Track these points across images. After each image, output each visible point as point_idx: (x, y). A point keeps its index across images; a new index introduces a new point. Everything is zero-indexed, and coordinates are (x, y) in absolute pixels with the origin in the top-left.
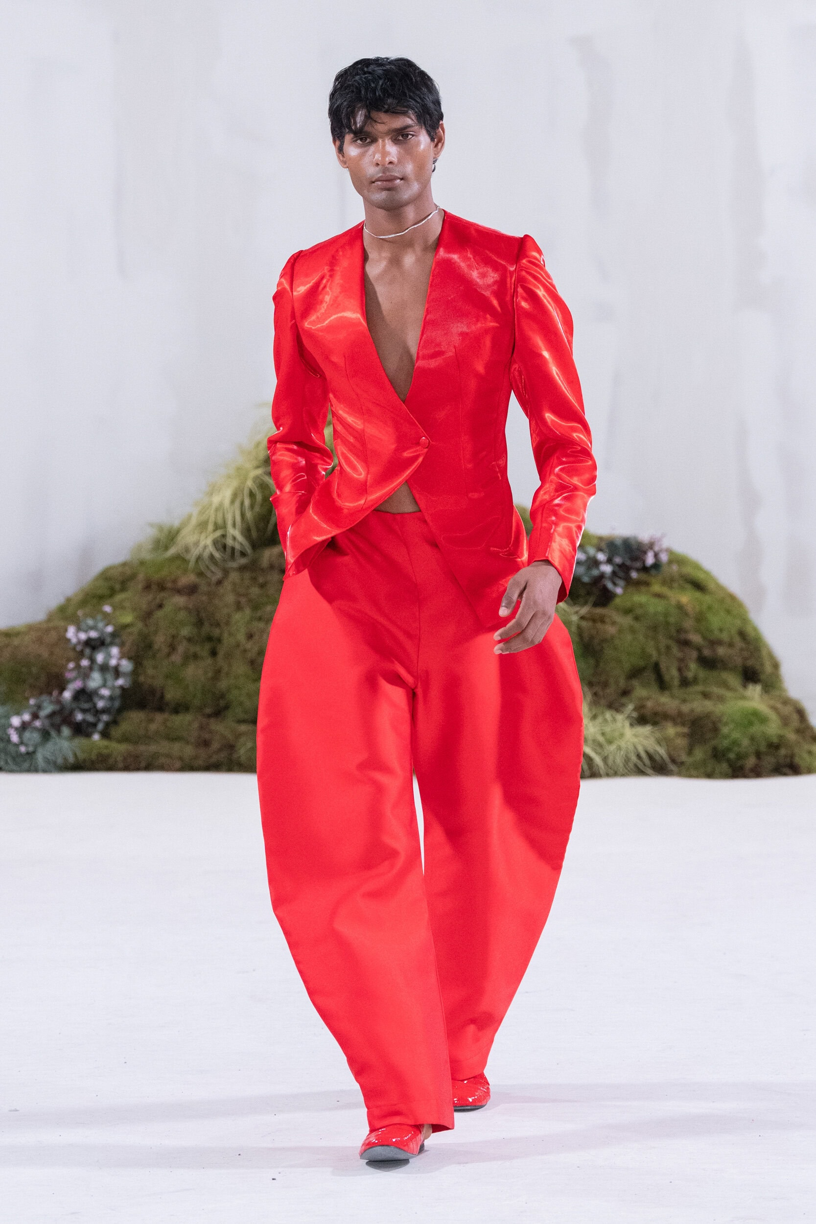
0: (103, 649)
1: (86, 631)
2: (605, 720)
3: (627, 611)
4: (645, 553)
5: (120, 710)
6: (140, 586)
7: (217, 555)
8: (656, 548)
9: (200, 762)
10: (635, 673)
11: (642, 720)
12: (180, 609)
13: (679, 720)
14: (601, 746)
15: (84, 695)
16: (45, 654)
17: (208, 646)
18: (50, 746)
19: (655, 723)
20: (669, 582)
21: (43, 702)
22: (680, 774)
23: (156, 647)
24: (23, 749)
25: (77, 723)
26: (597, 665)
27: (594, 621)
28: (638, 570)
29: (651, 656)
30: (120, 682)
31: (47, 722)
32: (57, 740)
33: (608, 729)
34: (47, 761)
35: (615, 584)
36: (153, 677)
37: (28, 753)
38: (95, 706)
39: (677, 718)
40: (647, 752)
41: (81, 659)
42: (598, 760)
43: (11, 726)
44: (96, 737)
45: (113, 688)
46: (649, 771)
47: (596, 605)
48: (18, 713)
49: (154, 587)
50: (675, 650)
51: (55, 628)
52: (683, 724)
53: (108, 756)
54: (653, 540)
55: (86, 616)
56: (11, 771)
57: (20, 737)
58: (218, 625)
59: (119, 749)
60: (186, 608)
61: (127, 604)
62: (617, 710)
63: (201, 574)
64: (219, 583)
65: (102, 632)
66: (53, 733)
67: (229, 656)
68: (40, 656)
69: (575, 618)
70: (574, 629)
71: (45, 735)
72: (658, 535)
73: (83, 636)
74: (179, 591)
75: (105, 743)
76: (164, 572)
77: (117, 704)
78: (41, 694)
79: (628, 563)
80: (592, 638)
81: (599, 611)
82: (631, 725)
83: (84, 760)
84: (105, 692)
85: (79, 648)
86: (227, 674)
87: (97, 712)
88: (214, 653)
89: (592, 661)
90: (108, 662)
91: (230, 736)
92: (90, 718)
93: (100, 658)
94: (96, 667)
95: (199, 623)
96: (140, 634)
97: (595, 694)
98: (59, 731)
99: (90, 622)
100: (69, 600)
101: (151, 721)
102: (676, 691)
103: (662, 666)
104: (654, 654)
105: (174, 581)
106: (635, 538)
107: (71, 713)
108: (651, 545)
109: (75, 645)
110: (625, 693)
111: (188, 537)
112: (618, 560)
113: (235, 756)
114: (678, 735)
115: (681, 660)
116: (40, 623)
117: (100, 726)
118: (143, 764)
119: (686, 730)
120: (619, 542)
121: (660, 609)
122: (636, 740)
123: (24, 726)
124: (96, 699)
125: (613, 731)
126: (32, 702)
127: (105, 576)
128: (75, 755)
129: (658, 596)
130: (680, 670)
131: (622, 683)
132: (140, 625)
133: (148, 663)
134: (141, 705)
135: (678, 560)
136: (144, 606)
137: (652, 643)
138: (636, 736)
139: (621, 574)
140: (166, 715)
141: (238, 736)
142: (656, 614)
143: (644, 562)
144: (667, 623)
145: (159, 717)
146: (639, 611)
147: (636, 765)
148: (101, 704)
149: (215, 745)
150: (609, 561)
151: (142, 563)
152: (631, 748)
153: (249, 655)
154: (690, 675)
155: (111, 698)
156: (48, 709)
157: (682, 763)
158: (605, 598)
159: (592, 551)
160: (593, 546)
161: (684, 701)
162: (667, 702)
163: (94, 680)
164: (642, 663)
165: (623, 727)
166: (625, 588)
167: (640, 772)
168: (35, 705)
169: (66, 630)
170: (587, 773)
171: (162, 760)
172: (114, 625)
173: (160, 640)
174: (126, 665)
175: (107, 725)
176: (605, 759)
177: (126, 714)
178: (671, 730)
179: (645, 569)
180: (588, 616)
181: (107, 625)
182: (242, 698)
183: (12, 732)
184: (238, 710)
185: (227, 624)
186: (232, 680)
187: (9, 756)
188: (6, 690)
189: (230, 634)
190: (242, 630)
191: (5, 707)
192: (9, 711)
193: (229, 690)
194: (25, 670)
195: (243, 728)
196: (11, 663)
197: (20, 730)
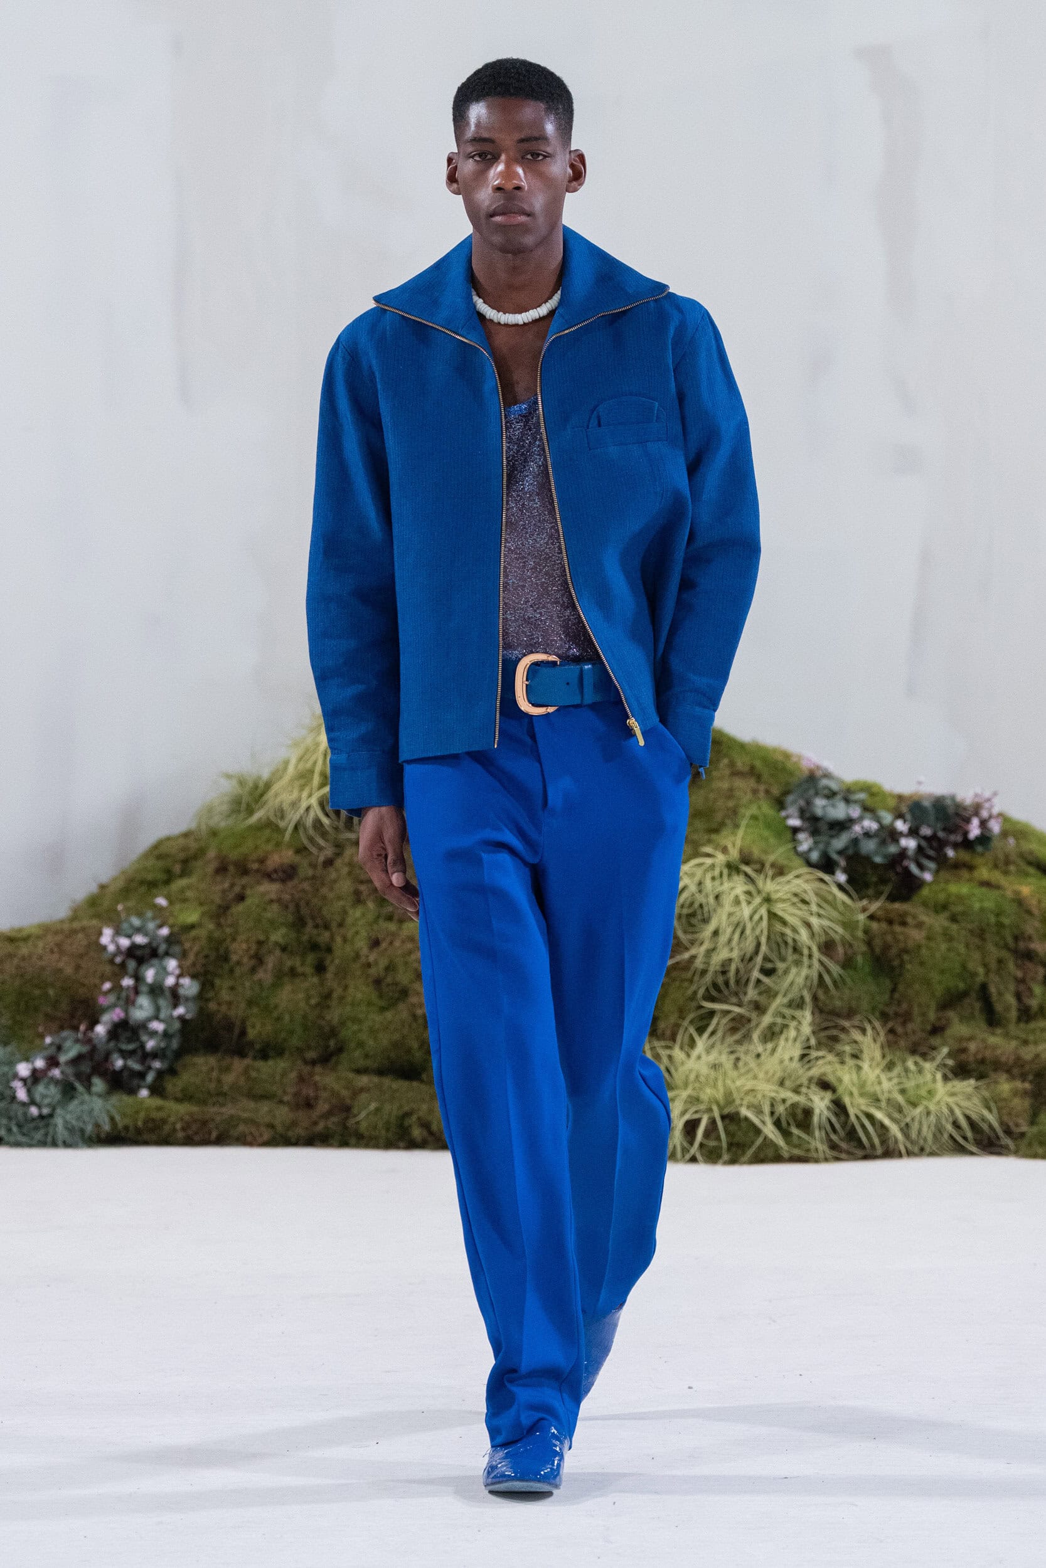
0: (155, 961)
1: (129, 936)
2: (907, 1070)
3: (941, 907)
4: (968, 821)
5: (179, 1054)
6: (211, 868)
7: (325, 821)
8: (984, 814)
9: (300, 1131)
10: (951, 1001)
11: (961, 1071)
12: (272, 901)
13: (1015, 1071)
14: (900, 1110)
15: (124, 1030)
16: (69, 970)
17: (311, 958)
18: (73, 1105)
19: (981, 1077)
20: (1004, 864)
21: (65, 1039)
22: (1017, 1153)
23: (234, 958)
24: (34, 1111)
25: (114, 1071)
26: (893, 990)
27: (890, 922)
28: (956, 846)
29: (974, 975)
30: (181, 1010)
31: (70, 1071)
32: (86, 1097)
33: (910, 1084)
34: (71, 1130)
35: (921, 867)
36: (230, 1003)
37: (41, 1117)
38: (142, 1046)
39: (1014, 1068)
40: (968, 1118)
41: (123, 977)
42: (894, 1130)
43: (16, 1076)
44: (144, 1093)
45: (167, 1021)
46: (974, 1149)
47: (892, 898)
48: (27, 1059)
49: (231, 868)
50: (1011, 965)
51: (83, 929)
52: (1023, 1077)
53: (164, 1121)
54: (977, 800)
55: (128, 910)
56: (17, 1144)
57: (29, 1092)
58: (327, 927)
59: (177, 1111)
60: (279, 900)
61: (189, 894)
62: (924, 1056)
63: (301, 850)
64: (329, 863)
65: (154, 937)
66: (79, 1087)
67: (342, 973)
68: (60, 971)
69: (861, 917)
70: (860, 934)
71: (68, 1091)
72: (987, 794)
73: (125, 942)
74: (269, 876)
75: (157, 1102)
76: (247, 847)
77: (175, 1044)
78: (62, 1028)
79: (941, 834)
80: (886, 947)
81: (897, 905)
82: (946, 1078)
83: (126, 1128)
84: (158, 1026)
85: (118, 960)
86: (341, 998)
87: (146, 1057)
88: (320, 968)
89: (887, 984)
90: (164, 980)
91: (345, 1093)
92: (136, 1066)
93: (150, 975)
94: (144, 989)
95: (299, 923)
96: (210, 939)
97: (892, 1031)
98: (88, 1086)
99: (136, 921)
100: (102, 887)
101: (227, 1069)
102: (1013, 1028)
103: (993, 989)
104: (981, 970)
105: (262, 861)
106: (953, 798)
107: (107, 1056)
108: (977, 809)
109: (115, 955)
110: (937, 1030)
111: (282, 795)
112: (926, 831)
113: (351, 1122)
114: (1015, 1093)
115: (1022, 981)
116: (62, 921)
117: (150, 1077)
118: (214, 1135)
119: (1027, 1085)
120: (926, 804)
121: (989, 904)
122: (950, 1100)
123: (36, 1077)
124: (144, 1038)
125: (918, 1086)
126: (48, 1040)
127: (158, 851)
128: (112, 1119)
129: (986, 884)
130: (1018, 996)
131: (932, 1015)
132: (211, 926)
133: (223, 985)
134: (212, 1046)
135: (1016, 831)
136: (218, 900)
137: (977, 955)
138: (953, 1094)
139: (931, 853)
140: (247, 1061)
141: (356, 1093)
142: (982, 910)
143: (966, 834)
144: (1000, 925)
145: (238, 1064)
146: (959, 909)
147: (951, 1137)
148: (150, 1044)
149: (323, 1107)
150: (913, 832)
151: (214, 833)
152: (946, 1111)
153: (373, 971)
154: (1034, 1003)
155: (166, 1035)
156: (72, 1051)
157: (1023, 1135)
158: (907, 887)
159: (887, 818)
160: (888, 810)
161: (1026, 1042)
162: (1000, 1044)
163: (141, 1007)
164: (962, 986)
165: (934, 1080)
166: (936, 873)
167: (959, 1149)
168: (52, 1044)
169: (100, 934)
170: (879, 1151)
171: (242, 1128)
172: (171, 927)
173: (239, 950)
174: (189, 986)
175: (160, 1074)
176: (906, 1129)
177: (188, 1059)
178: (1005, 1086)
179: (967, 844)
180: (880, 913)
181: (160, 926)
182: (363, 1036)
183: (17, 1085)
184: (357, 1053)
185: (341, 925)
186: (348, 1008)
187: (14, 1122)
188: (10, 1022)
189: (345, 940)
190: (364, 933)
191: (9, 1049)
192: (13, 1054)
193: (343, 1023)
194: (37, 992)
195: (364, 1080)
196: (17, 982)
197: (29, 1082)
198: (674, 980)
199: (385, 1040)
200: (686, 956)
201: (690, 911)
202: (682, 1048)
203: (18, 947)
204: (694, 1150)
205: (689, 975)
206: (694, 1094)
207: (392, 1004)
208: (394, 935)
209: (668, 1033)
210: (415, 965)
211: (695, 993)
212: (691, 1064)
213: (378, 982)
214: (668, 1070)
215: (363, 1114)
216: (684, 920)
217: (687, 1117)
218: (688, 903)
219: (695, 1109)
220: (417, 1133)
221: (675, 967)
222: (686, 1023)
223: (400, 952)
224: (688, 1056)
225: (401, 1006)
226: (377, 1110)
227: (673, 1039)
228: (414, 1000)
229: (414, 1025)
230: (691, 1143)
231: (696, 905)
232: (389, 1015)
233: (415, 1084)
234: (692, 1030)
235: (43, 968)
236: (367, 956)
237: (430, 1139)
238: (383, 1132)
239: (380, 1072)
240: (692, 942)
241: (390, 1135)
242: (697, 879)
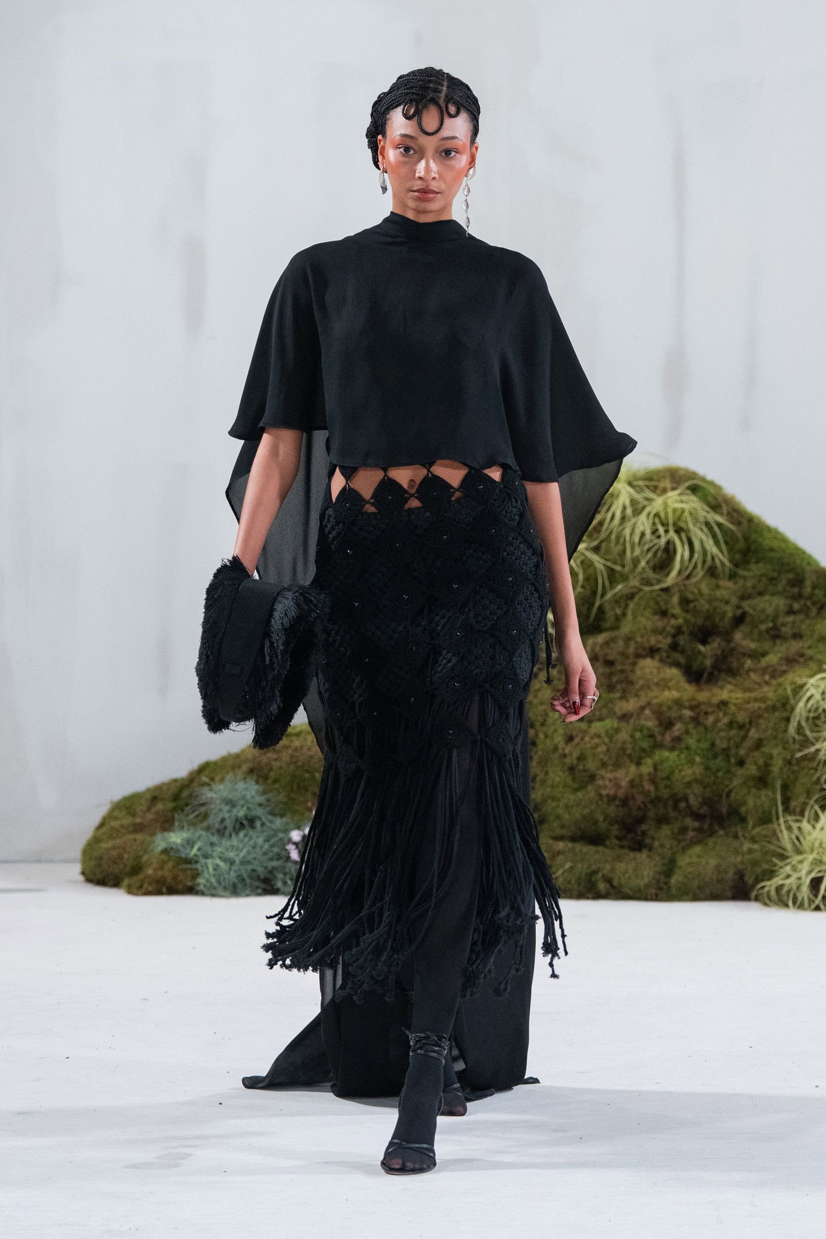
43: (290, 841)
48: (299, 828)
67: (544, 762)
86: (543, 782)
153: (568, 760)
182: (560, 811)
183: (291, 848)
184: (555, 824)
185: (543, 724)
186: (549, 790)
187: (288, 877)
188: (285, 800)
189: (546, 736)
190: (561, 731)
191: (285, 819)
192: (287, 824)
193: (544, 801)
194: (307, 775)
195: (561, 845)
196: (292, 768)
197: (300, 846)
198: (803, 768)
199: (577, 814)
200: (812, 749)
201: (816, 714)
202: (809, 822)
203: (291, 741)
204: (818, 901)
205: (814, 764)
206: (818, 857)
207: (582, 787)
208: (585, 732)
209: (798, 809)
210: (602, 756)
211: (819, 779)
212: (816, 834)
213: (572, 769)
214: (798, 839)
215: (560, 872)
216: (810, 721)
217: (813, 875)
218: (814, 707)
219: (819, 870)
220: (602, 886)
221: (804, 758)
222: (812, 802)
223: (588, 746)
224: (814, 827)
225: (590, 788)
226: (571, 868)
227: (802, 814)
228: (600, 783)
229: (600, 803)
230: (816, 896)
231: (820, 710)
232: (580, 795)
233: (601, 848)
234: (817, 807)
235: (311, 757)
236: (563, 749)
237: (612, 891)
238: (576, 886)
239: (573, 839)
240: (817, 739)
241: (581, 888)
242: (821, 690)
